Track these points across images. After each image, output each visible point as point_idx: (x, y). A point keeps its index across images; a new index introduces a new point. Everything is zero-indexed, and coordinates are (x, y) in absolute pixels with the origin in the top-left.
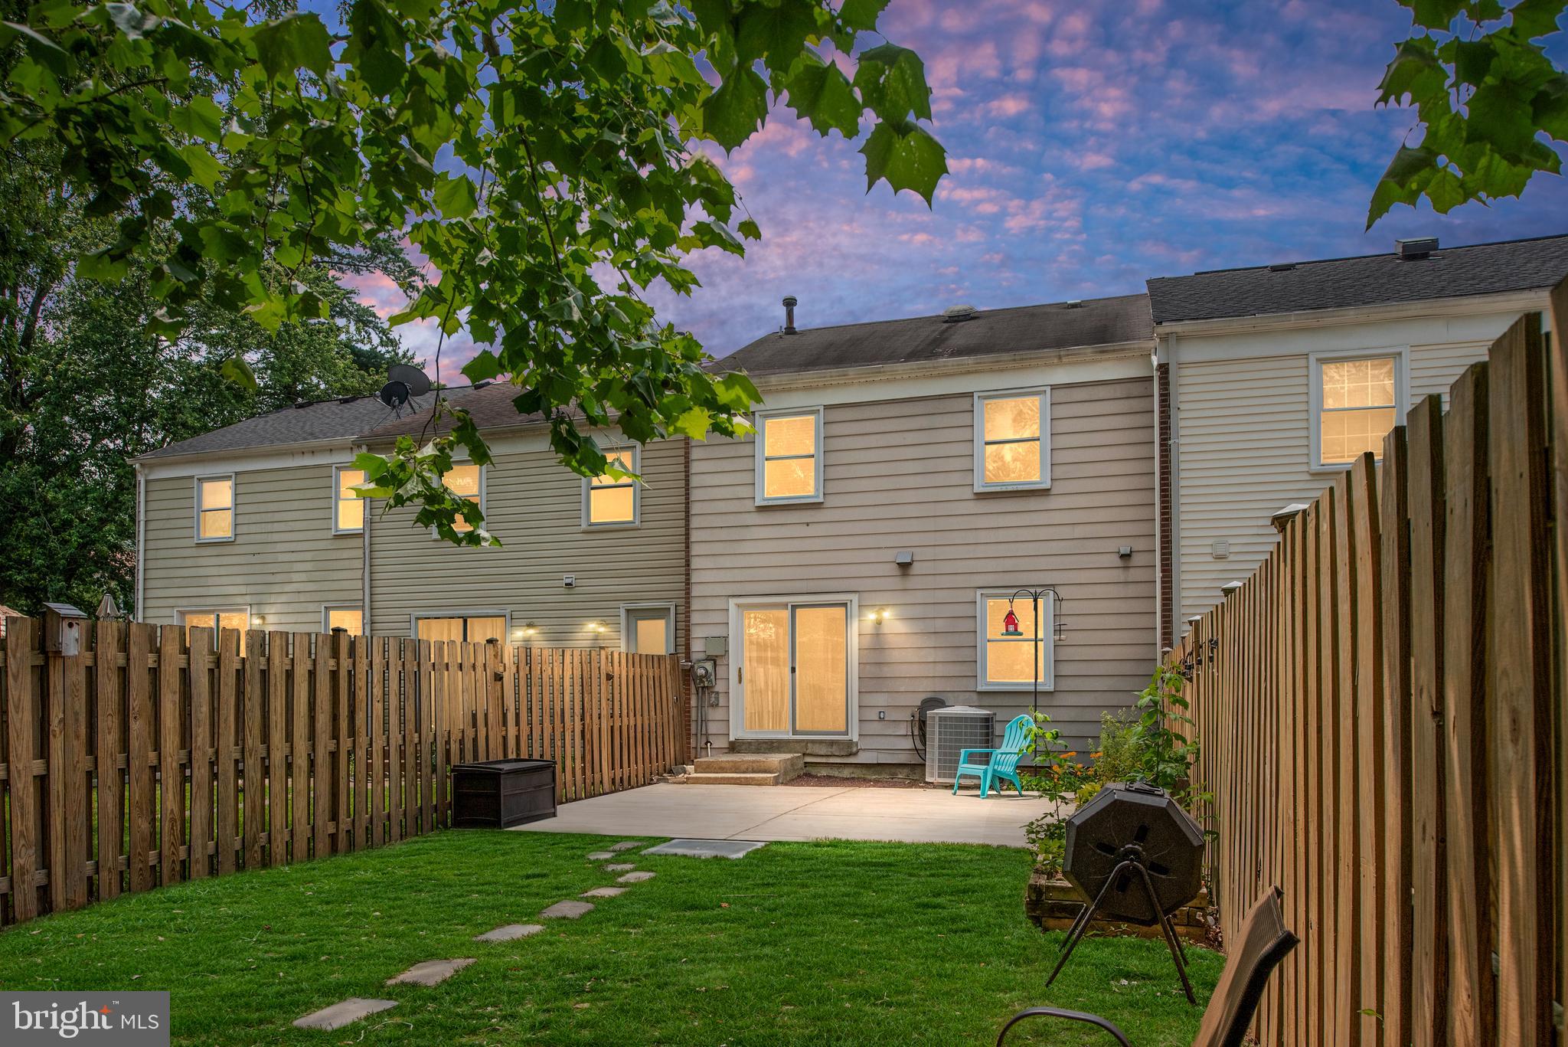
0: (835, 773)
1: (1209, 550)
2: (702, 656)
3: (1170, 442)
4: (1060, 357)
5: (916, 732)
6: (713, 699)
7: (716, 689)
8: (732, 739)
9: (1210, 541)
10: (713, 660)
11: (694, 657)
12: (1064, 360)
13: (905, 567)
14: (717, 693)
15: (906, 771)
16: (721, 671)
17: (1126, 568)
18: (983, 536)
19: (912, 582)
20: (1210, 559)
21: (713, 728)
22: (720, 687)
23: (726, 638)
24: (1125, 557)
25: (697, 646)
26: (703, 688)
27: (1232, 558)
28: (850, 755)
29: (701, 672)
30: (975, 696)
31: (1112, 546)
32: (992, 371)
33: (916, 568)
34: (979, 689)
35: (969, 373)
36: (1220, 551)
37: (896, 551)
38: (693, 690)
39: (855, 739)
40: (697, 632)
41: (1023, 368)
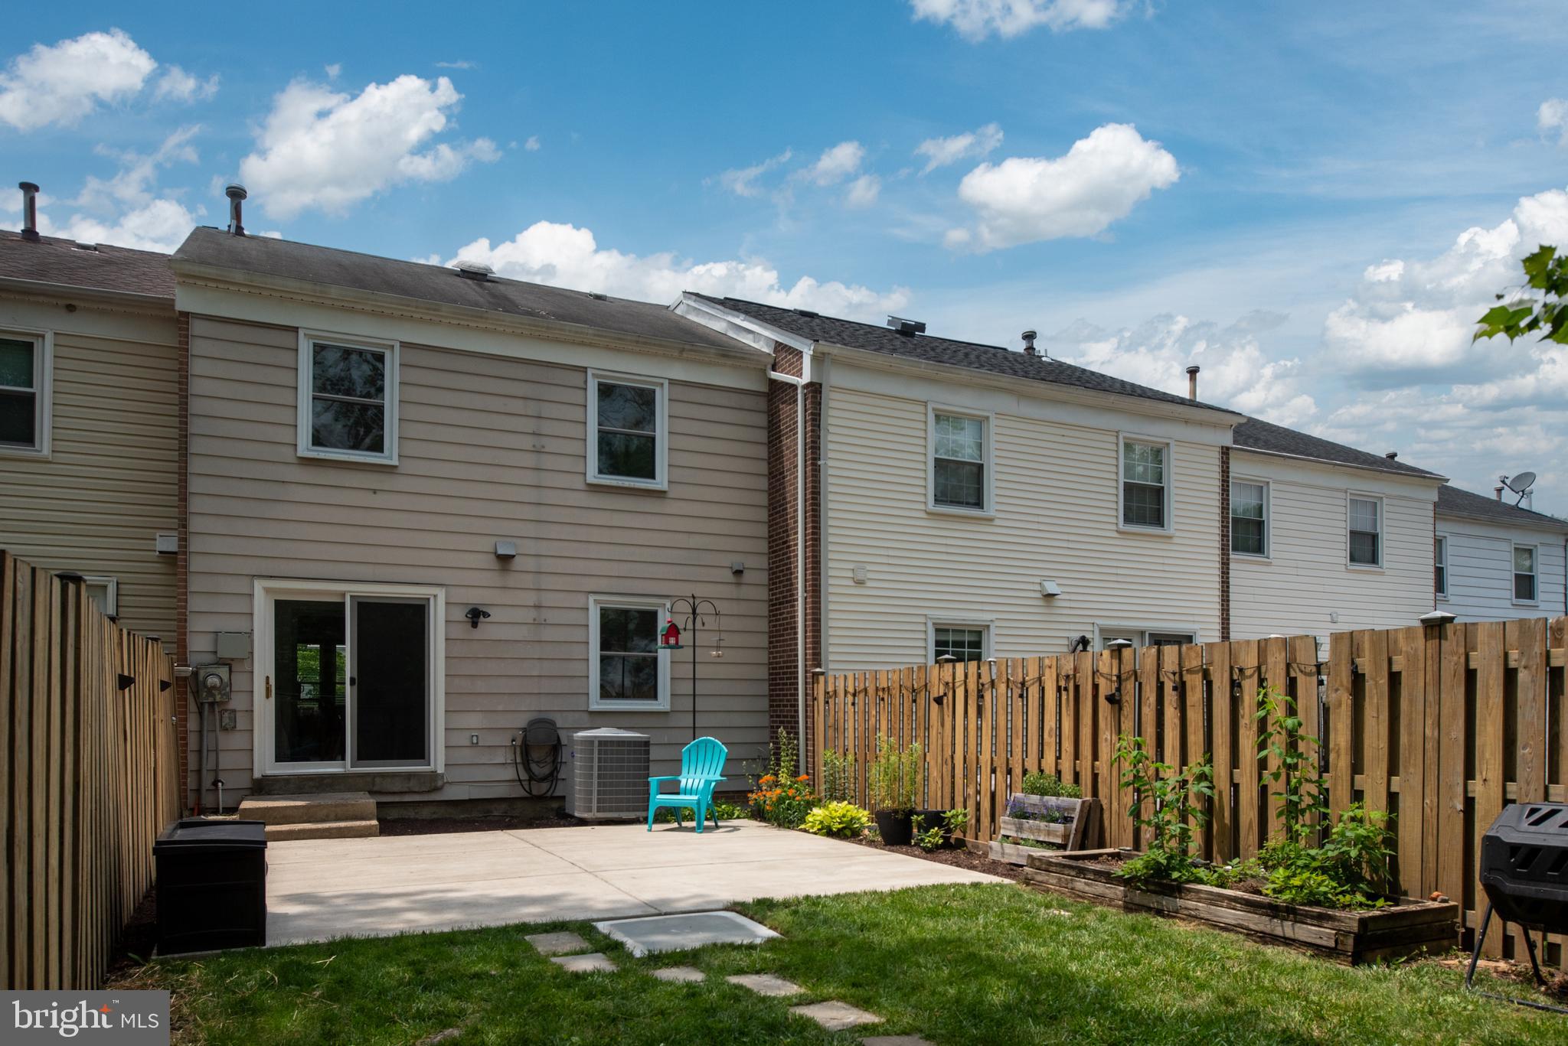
0: (411, 814)
1: (850, 574)
2: (208, 658)
3: (819, 463)
4: (683, 350)
5: (519, 760)
6: (226, 721)
7: (232, 705)
8: (257, 775)
9: (851, 566)
10: (228, 663)
11: (193, 659)
12: (685, 355)
13: (505, 560)
14: (234, 711)
15: (504, 806)
16: (239, 681)
17: (739, 584)
18: (596, 535)
19: (512, 580)
20: (851, 583)
21: (226, 761)
22: (237, 703)
23: (250, 634)
24: (738, 573)
25: (199, 645)
26: (212, 704)
27: (869, 584)
28: (436, 789)
29: (213, 681)
30: (585, 716)
31: (728, 560)
32: (607, 348)
33: (518, 563)
34: (590, 710)
35: (582, 344)
36: (860, 576)
37: (494, 539)
38: (192, 706)
39: (441, 770)
40: (196, 624)
41: (640, 353)
